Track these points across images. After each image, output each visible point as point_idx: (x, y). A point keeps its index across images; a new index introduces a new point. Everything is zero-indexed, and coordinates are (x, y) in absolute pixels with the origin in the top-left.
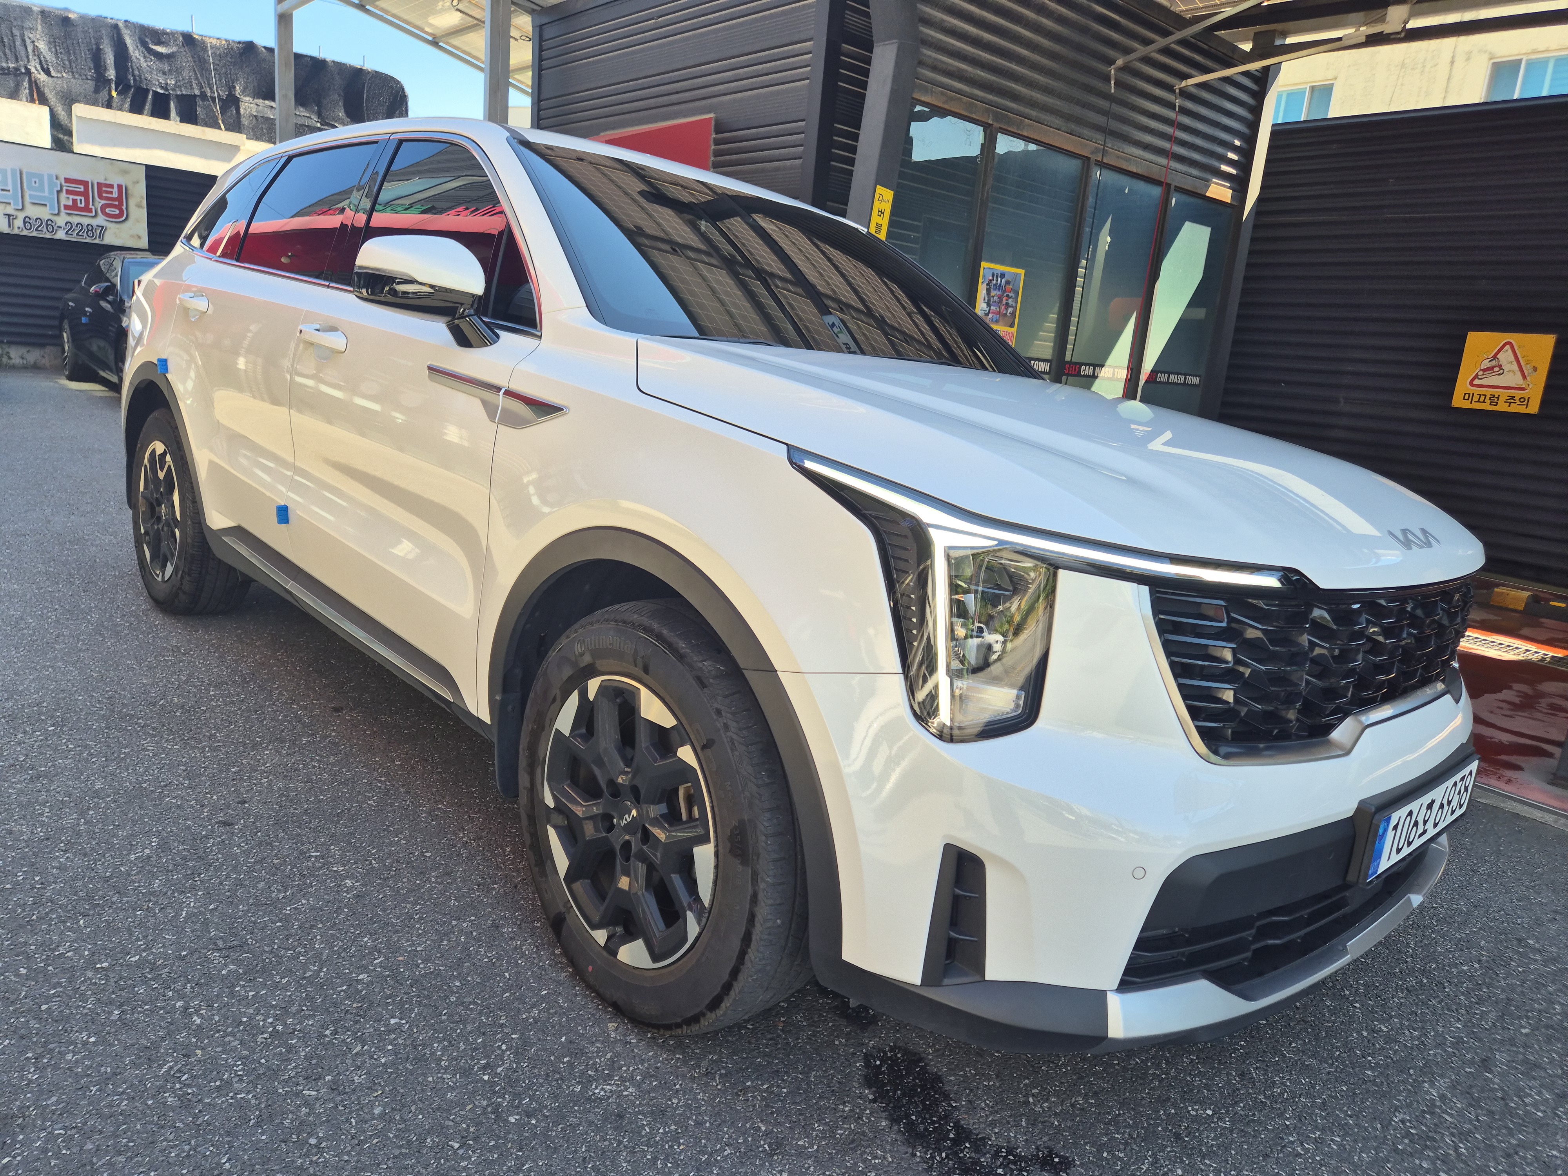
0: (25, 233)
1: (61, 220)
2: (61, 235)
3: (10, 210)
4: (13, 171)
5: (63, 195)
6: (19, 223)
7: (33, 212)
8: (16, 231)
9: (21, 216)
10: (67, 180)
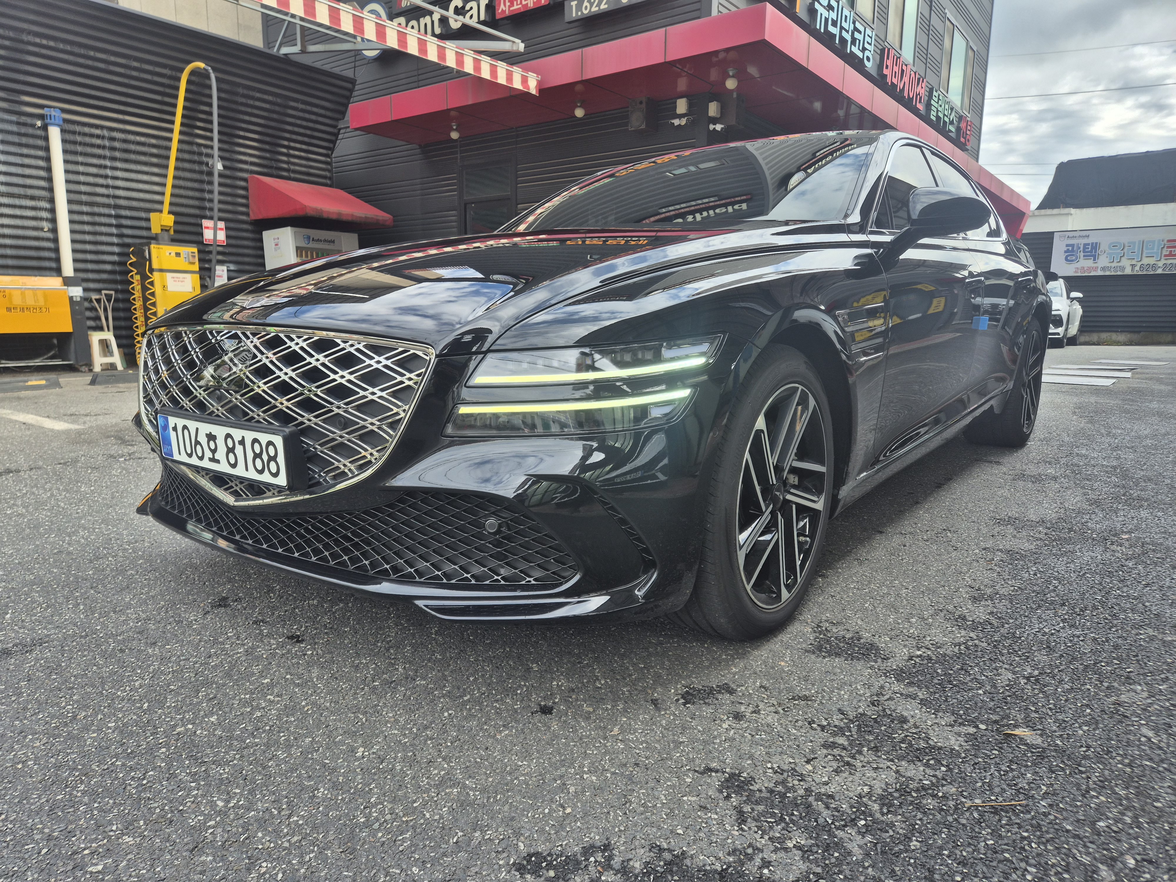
0: (1140, 273)
1: (1160, 264)
2: (1160, 271)
3: (1134, 262)
4: (1140, 241)
5: (1165, 249)
6: (1137, 268)
7: (1146, 261)
8: (1135, 273)
9: (1139, 264)
10: (1169, 241)
